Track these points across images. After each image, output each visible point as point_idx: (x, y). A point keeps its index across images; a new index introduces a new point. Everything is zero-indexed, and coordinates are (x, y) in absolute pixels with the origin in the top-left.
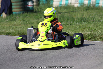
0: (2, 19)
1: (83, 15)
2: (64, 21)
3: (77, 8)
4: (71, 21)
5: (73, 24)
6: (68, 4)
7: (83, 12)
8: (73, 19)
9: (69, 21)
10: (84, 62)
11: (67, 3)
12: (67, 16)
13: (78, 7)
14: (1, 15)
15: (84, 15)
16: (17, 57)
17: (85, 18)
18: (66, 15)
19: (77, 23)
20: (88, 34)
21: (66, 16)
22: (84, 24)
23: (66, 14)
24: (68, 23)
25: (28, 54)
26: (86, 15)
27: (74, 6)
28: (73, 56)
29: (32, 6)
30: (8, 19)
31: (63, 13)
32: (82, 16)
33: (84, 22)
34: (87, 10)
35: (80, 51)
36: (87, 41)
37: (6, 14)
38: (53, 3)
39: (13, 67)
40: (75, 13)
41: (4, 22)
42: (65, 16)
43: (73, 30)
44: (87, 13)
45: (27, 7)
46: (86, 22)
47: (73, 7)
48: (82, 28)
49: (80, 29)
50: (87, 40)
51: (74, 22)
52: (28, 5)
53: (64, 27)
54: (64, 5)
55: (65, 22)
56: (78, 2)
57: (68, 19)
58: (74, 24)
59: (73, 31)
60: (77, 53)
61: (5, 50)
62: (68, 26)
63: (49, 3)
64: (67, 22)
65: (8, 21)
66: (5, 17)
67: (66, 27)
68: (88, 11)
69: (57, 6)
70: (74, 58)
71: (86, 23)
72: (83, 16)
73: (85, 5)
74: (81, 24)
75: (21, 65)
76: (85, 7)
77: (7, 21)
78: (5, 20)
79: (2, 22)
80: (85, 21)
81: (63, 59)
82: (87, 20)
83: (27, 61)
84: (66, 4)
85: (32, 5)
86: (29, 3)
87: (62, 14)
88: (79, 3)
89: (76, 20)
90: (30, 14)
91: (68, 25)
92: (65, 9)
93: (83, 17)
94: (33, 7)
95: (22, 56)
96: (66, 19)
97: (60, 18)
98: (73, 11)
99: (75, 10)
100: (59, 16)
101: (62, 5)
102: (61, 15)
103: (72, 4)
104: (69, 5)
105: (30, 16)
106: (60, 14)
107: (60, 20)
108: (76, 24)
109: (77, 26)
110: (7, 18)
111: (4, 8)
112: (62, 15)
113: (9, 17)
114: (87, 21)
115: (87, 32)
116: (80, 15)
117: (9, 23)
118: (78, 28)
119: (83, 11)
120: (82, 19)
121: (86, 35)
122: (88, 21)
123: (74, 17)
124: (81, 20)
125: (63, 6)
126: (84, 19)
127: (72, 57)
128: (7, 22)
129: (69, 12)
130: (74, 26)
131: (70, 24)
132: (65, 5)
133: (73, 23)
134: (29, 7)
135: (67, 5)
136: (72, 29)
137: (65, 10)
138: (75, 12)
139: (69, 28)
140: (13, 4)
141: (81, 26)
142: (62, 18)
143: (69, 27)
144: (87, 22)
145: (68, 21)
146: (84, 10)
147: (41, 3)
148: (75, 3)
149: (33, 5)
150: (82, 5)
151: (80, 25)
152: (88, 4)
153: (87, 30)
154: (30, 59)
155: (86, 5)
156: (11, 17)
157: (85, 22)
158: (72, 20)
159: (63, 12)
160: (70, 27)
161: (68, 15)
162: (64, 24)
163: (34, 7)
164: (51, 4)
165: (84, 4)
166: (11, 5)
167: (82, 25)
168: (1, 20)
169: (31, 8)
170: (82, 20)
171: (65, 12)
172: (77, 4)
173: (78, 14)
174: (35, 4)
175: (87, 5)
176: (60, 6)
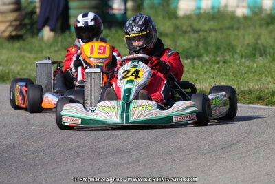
0: (43, 45)
1: (259, 38)
2: (208, 52)
3: (242, 20)
4: (226, 54)
5: (230, 62)
6: (219, 8)
7: (258, 31)
8: (231, 48)
9: (222, 54)
10: (260, 163)
11: (216, 5)
12: (216, 41)
13: (245, 18)
14: (40, 35)
15: (262, 38)
16: (80, 146)
17: (263, 45)
18: (212, 37)
19: (243, 60)
20: (271, 90)
21: (212, 41)
22: (261, 61)
23: (213, 34)
24: (218, 59)
25: (110, 137)
26: (265, 38)
27: (234, 12)
28: (231, 146)
29: (123, 12)
30: (59, 45)
31: (206, 31)
32: (257, 40)
33: (261, 58)
34: (268, 24)
35: (248, 134)
36: (269, 107)
37: (52, 30)
38: (177, 3)
39: (69, 173)
40: (236, 32)
41: (48, 51)
42: (210, 39)
43: (232, 78)
44: (271, 32)
45: (108, 13)
46: (266, 56)
47: (233, 17)
48: (256, 72)
49: (251, 75)
50: (267, 105)
51: (234, 57)
52: (112, 9)
53: (207, 69)
54: (207, 11)
55: (211, 56)
56: (245, 4)
57: (218, 48)
58: (234, 62)
59: (230, 80)
60: (241, 138)
61: (48, 126)
62: (217, 66)
63: (168, 5)
64: (214, 56)
65: (59, 50)
66: (49, 38)
67: (212, 69)
68: (271, 27)
69: (188, 13)
70: (232, 153)
71: (266, 60)
72: (259, 42)
73: (264, 12)
74: (254, 61)
75: (90, 167)
76: (263, 15)
77: (56, 48)
78: (50, 46)
79: (42, 51)
80: (263, 53)
81: (202, 154)
82: (268, 52)
83: (106, 158)
84: (213, 8)
85: (123, 7)
86: (113, 3)
87: (201, 33)
88: (249, 7)
89: (241, 51)
90: (116, 32)
91: (218, 63)
92: (209, 20)
93: (257, 44)
94: (125, 13)
95: (93, 143)
96: (212, 49)
97: (198, 46)
98: (231, 28)
99: (236, 25)
100: (194, 39)
101: (202, 11)
102: (200, 36)
103: (230, 9)
104: (222, 9)
105: (117, 36)
106: (196, 36)
107: (197, 50)
108: (240, 62)
109: (242, 67)
110: (55, 41)
111: (47, 14)
112: (202, 37)
113: (60, 39)
114: (270, 54)
115: (270, 85)
116: (251, 37)
117: (61, 55)
118: (243, 72)
119: (258, 27)
120: (255, 49)
121: (265, 91)
122: (272, 55)
123: (234, 43)
124: (254, 52)
125: (205, 13)
126: (262, 48)
127: (228, 150)
128: (56, 51)
129: (221, 29)
130: (233, 68)
131: (224, 63)
132: (211, 11)
133: (232, 60)
134: (114, 15)
135: (216, 10)
136: (228, 75)
137: (212, 23)
138: (238, 29)
139: (222, 73)
140: (72, 4)
141: (252, 68)
142: (201, 45)
143: (219, 69)
144: (269, 57)
145: (219, 53)
146: (261, 26)
147: (146, 3)
148: (238, 6)
149: (126, 9)
150: (257, 10)
151: (251, 63)
152: (271, 10)
153: (269, 78)
154: (116, 152)
155: (266, 10)
156: (65, 39)
157: (264, 57)
158: (230, 51)
159: (206, 28)
160: (223, 69)
161: (219, 36)
162: (207, 61)
163: (129, 13)
164: (173, 6)
165: (261, 9)
166: (66, 8)
167: (255, 65)
168: (40, 46)
169: (118, 16)
170: (256, 51)
171: (211, 30)
172: (243, 7)
173: (244, 36)
174: (130, 4)
175: (269, 12)
176: (198, 11)
